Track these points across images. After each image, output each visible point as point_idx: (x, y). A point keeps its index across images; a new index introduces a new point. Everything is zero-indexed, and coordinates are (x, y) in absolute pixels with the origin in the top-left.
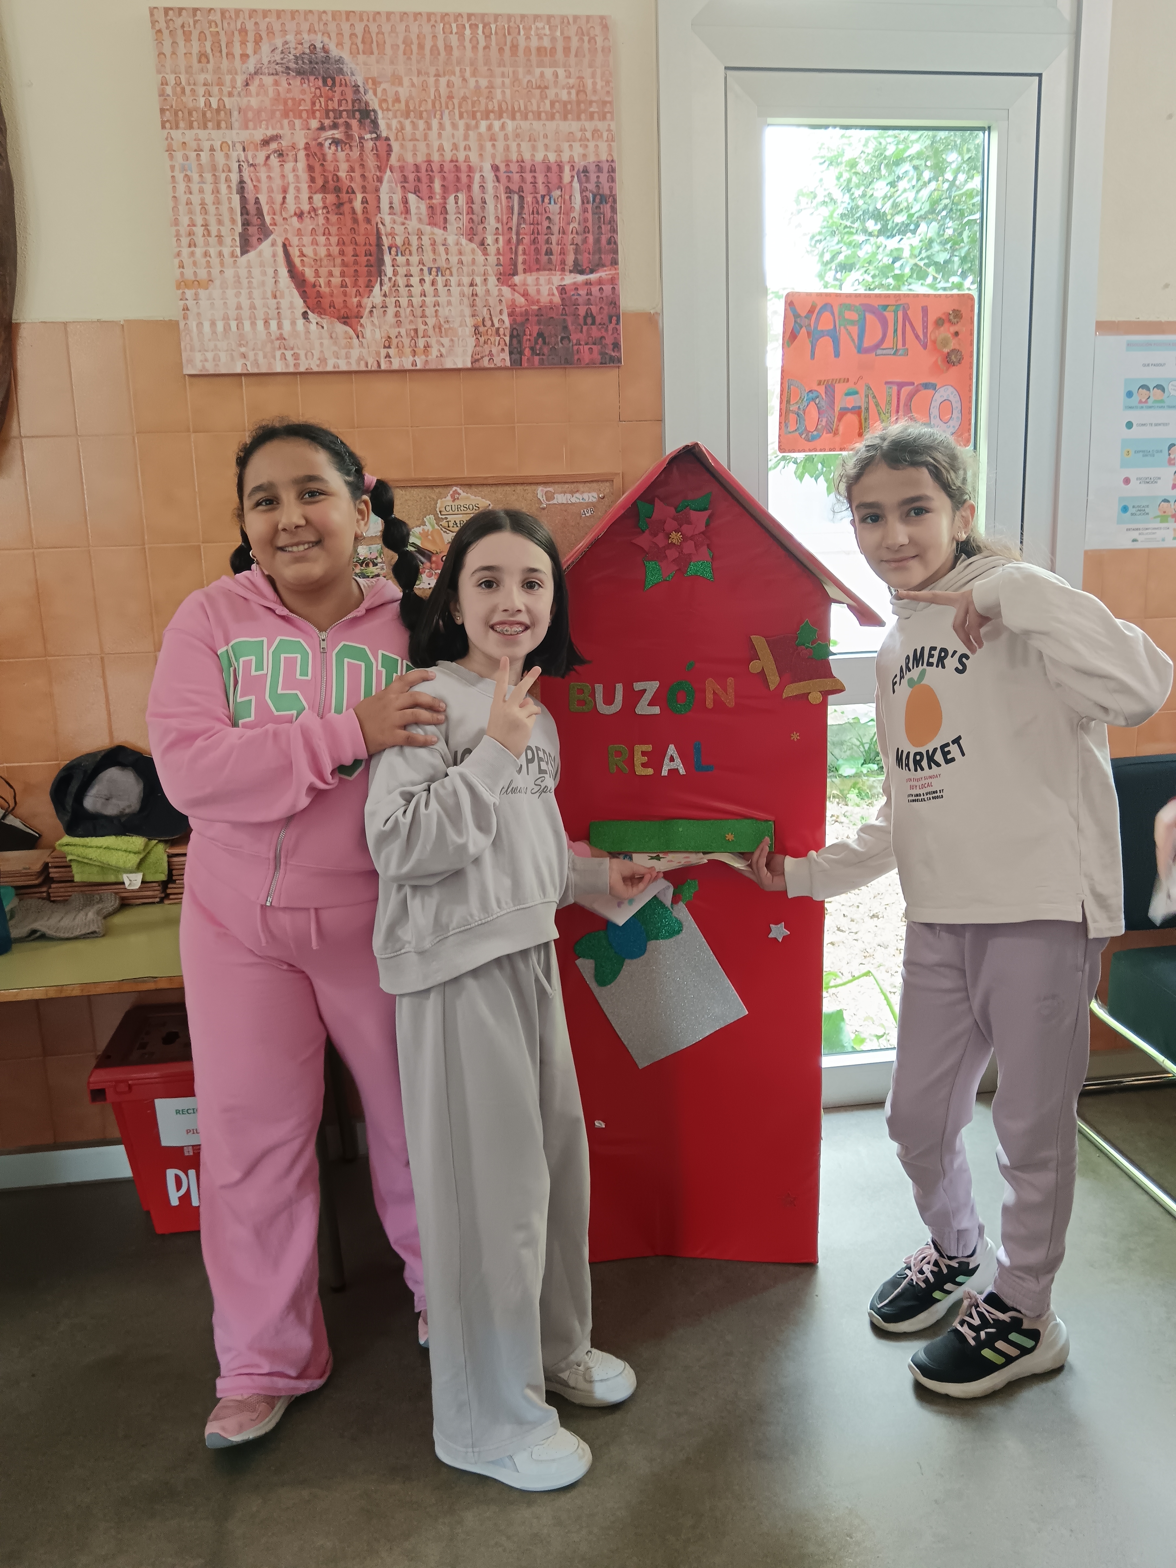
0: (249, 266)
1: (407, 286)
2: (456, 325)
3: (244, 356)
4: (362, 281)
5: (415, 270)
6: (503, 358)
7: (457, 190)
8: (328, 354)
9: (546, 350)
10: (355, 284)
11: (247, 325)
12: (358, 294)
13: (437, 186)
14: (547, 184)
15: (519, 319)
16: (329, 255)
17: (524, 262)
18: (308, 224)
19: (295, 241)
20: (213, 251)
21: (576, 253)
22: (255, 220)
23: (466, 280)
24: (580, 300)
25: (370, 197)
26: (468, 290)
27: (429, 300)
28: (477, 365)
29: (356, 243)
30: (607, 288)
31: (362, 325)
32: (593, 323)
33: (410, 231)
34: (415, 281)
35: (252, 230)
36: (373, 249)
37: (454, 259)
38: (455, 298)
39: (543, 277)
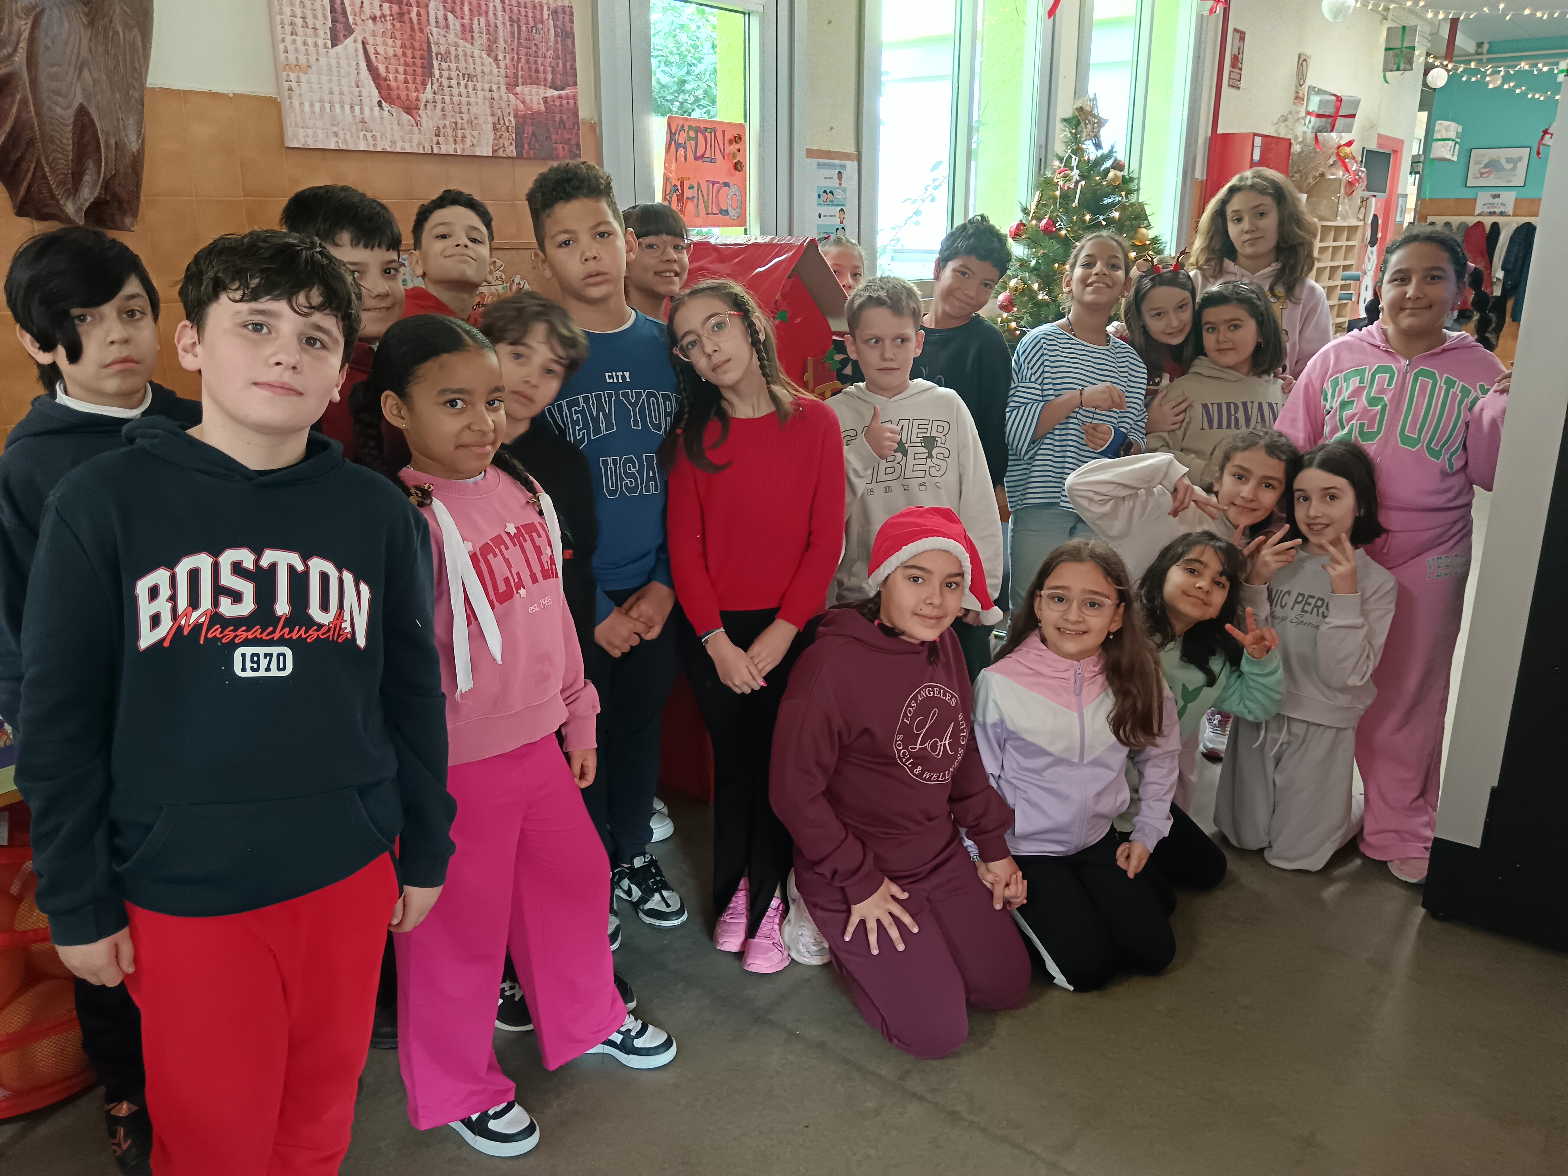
0: (338, 58)
1: (449, 87)
2: (481, 121)
3: (336, 134)
4: (419, 79)
5: (454, 74)
6: (512, 151)
7: (480, 15)
8: (397, 138)
9: (537, 146)
10: (414, 82)
11: (337, 107)
12: (417, 90)
13: (466, 8)
14: (534, 17)
15: (520, 121)
16: (395, 55)
17: (522, 77)
18: (380, 27)
19: (370, 40)
20: (310, 41)
21: (552, 74)
22: (341, 18)
23: (487, 87)
24: (557, 109)
25: (422, 11)
26: (488, 95)
27: (464, 100)
28: (495, 154)
29: (414, 48)
30: (571, 102)
31: (420, 116)
32: (564, 128)
33: (449, 42)
34: (454, 83)
35: (340, 26)
36: (425, 54)
37: (479, 69)
38: (480, 101)
39: (534, 89)
